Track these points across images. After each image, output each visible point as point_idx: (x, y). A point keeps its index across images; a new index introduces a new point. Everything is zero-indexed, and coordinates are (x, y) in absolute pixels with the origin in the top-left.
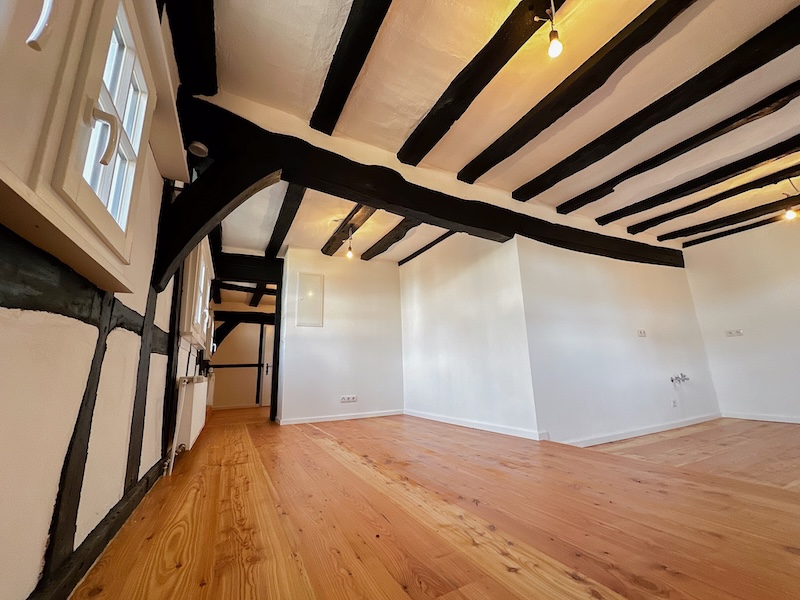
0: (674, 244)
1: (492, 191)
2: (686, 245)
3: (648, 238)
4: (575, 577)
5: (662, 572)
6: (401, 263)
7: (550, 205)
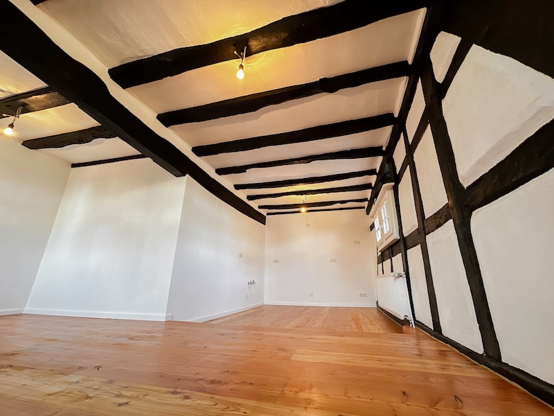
0: (264, 212)
1: (180, 139)
2: (268, 214)
3: (254, 204)
4: (173, 393)
5: (227, 374)
6: (74, 166)
7: (213, 166)
